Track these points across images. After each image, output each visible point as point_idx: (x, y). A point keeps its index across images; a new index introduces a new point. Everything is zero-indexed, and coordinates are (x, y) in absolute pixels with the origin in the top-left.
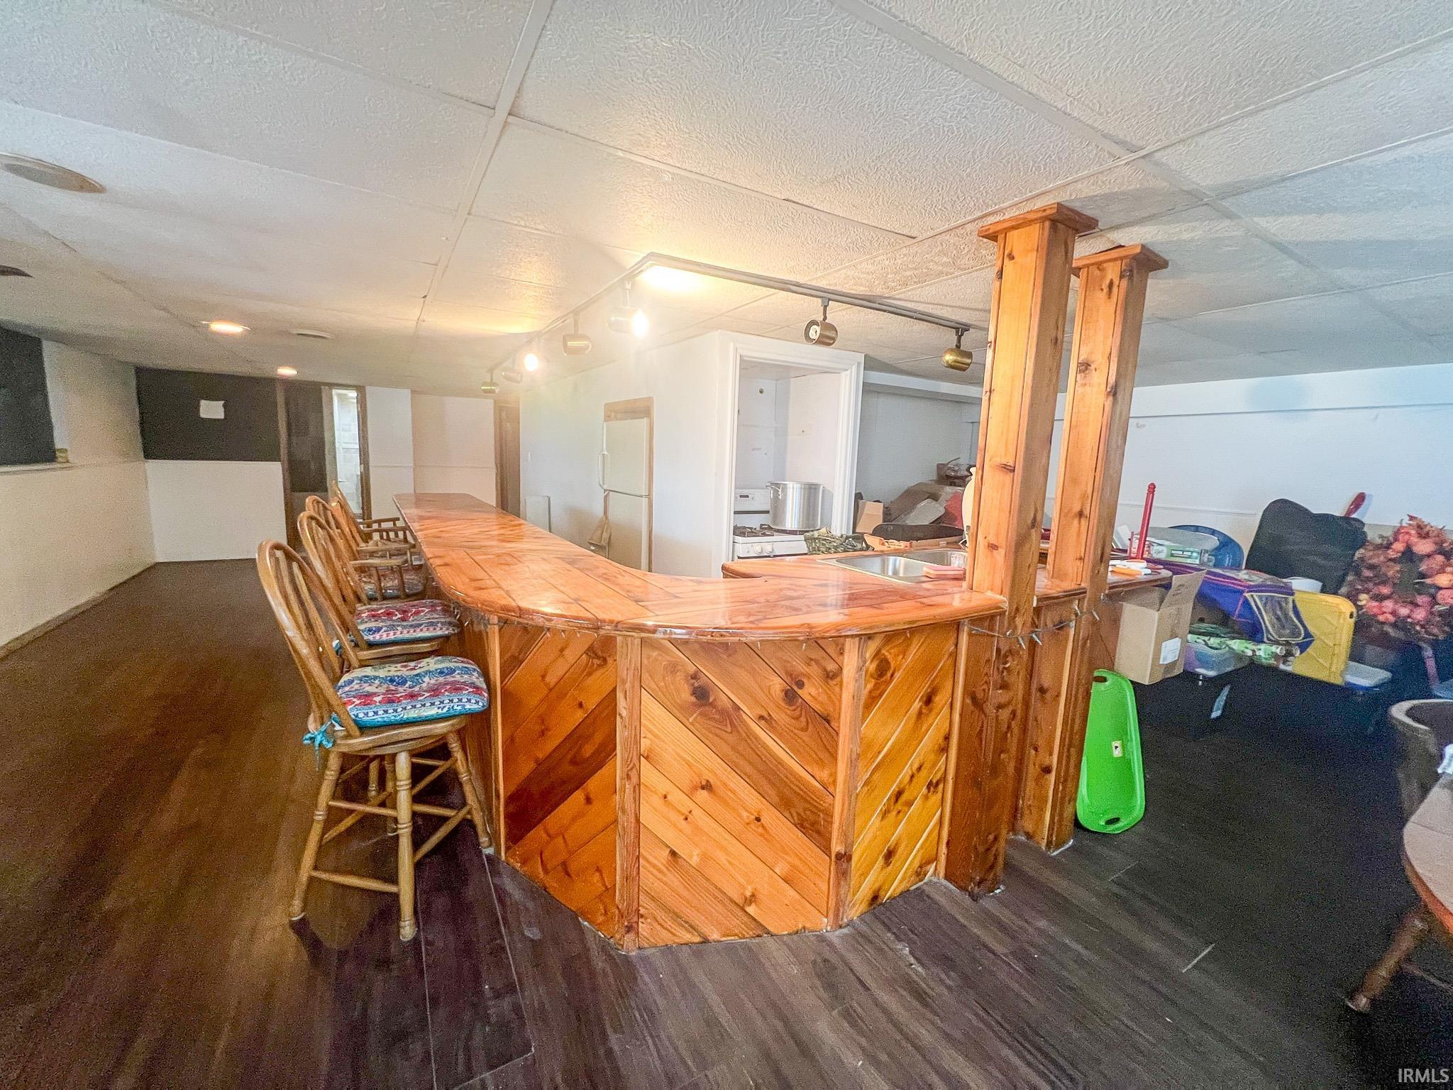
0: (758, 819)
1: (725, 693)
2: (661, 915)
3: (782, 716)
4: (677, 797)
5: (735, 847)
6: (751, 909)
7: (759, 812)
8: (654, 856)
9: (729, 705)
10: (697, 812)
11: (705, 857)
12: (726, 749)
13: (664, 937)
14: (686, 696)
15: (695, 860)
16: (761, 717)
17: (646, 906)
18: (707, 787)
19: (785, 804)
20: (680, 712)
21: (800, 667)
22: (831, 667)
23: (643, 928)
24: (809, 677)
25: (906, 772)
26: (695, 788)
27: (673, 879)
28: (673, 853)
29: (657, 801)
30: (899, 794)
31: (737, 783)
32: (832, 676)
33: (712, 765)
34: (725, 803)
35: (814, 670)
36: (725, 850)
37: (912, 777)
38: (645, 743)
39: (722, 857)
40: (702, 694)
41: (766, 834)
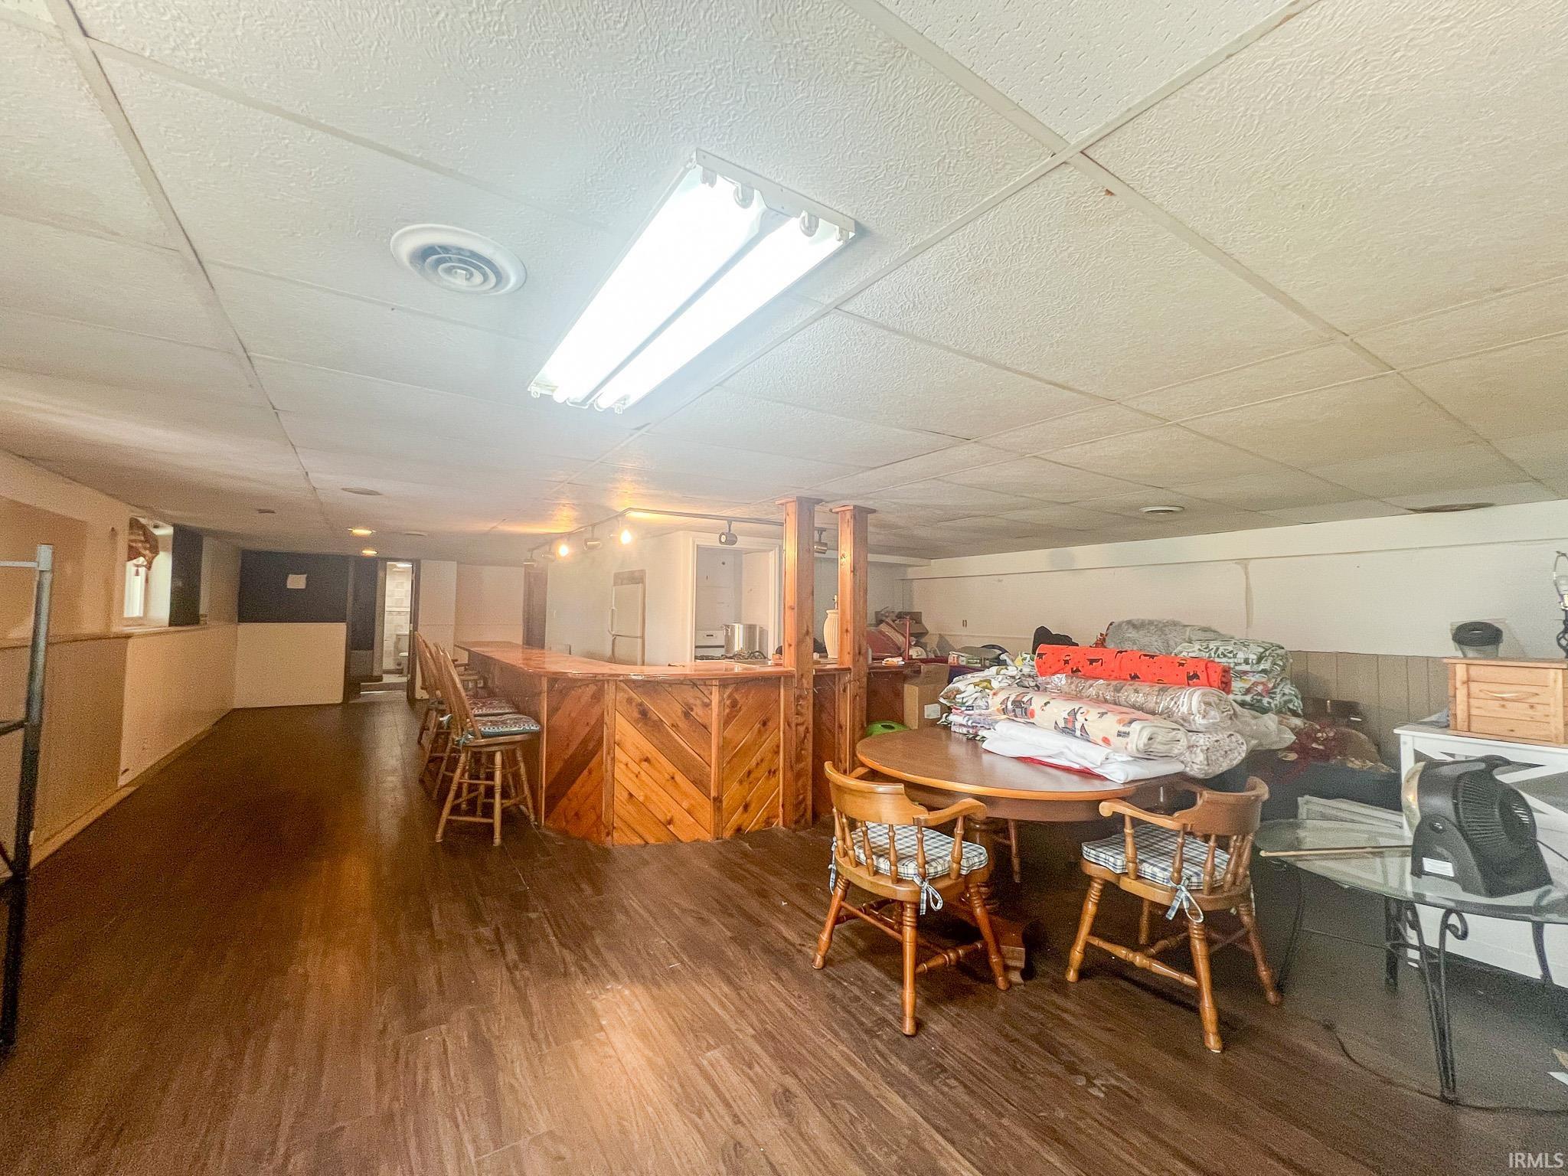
0: (673, 778)
1: (655, 712)
2: (625, 829)
3: (683, 724)
4: (632, 765)
5: (661, 792)
6: (671, 827)
7: (674, 774)
8: (621, 795)
9: (657, 718)
10: (642, 773)
11: (646, 797)
12: (656, 741)
13: (626, 840)
14: (636, 715)
15: (641, 799)
16: (673, 725)
17: (617, 823)
18: (647, 760)
19: (686, 772)
20: (634, 723)
21: (692, 701)
22: (706, 700)
23: (615, 834)
24: (695, 705)
25: (754, 762)
26: (641, 760)
27: (630, 807)
28: (631, 795)
29: (623, 767)
30: (749, 773)
31: (663, 760)
32: (707, 705)
33: (649, 749)
34: (655, 769)
35: (698, 702)
36: (657, 795)
37: (758, 764)
38: (617, 737)
39: (654, 797)
40: (644, 713)
41: (676, 785)
